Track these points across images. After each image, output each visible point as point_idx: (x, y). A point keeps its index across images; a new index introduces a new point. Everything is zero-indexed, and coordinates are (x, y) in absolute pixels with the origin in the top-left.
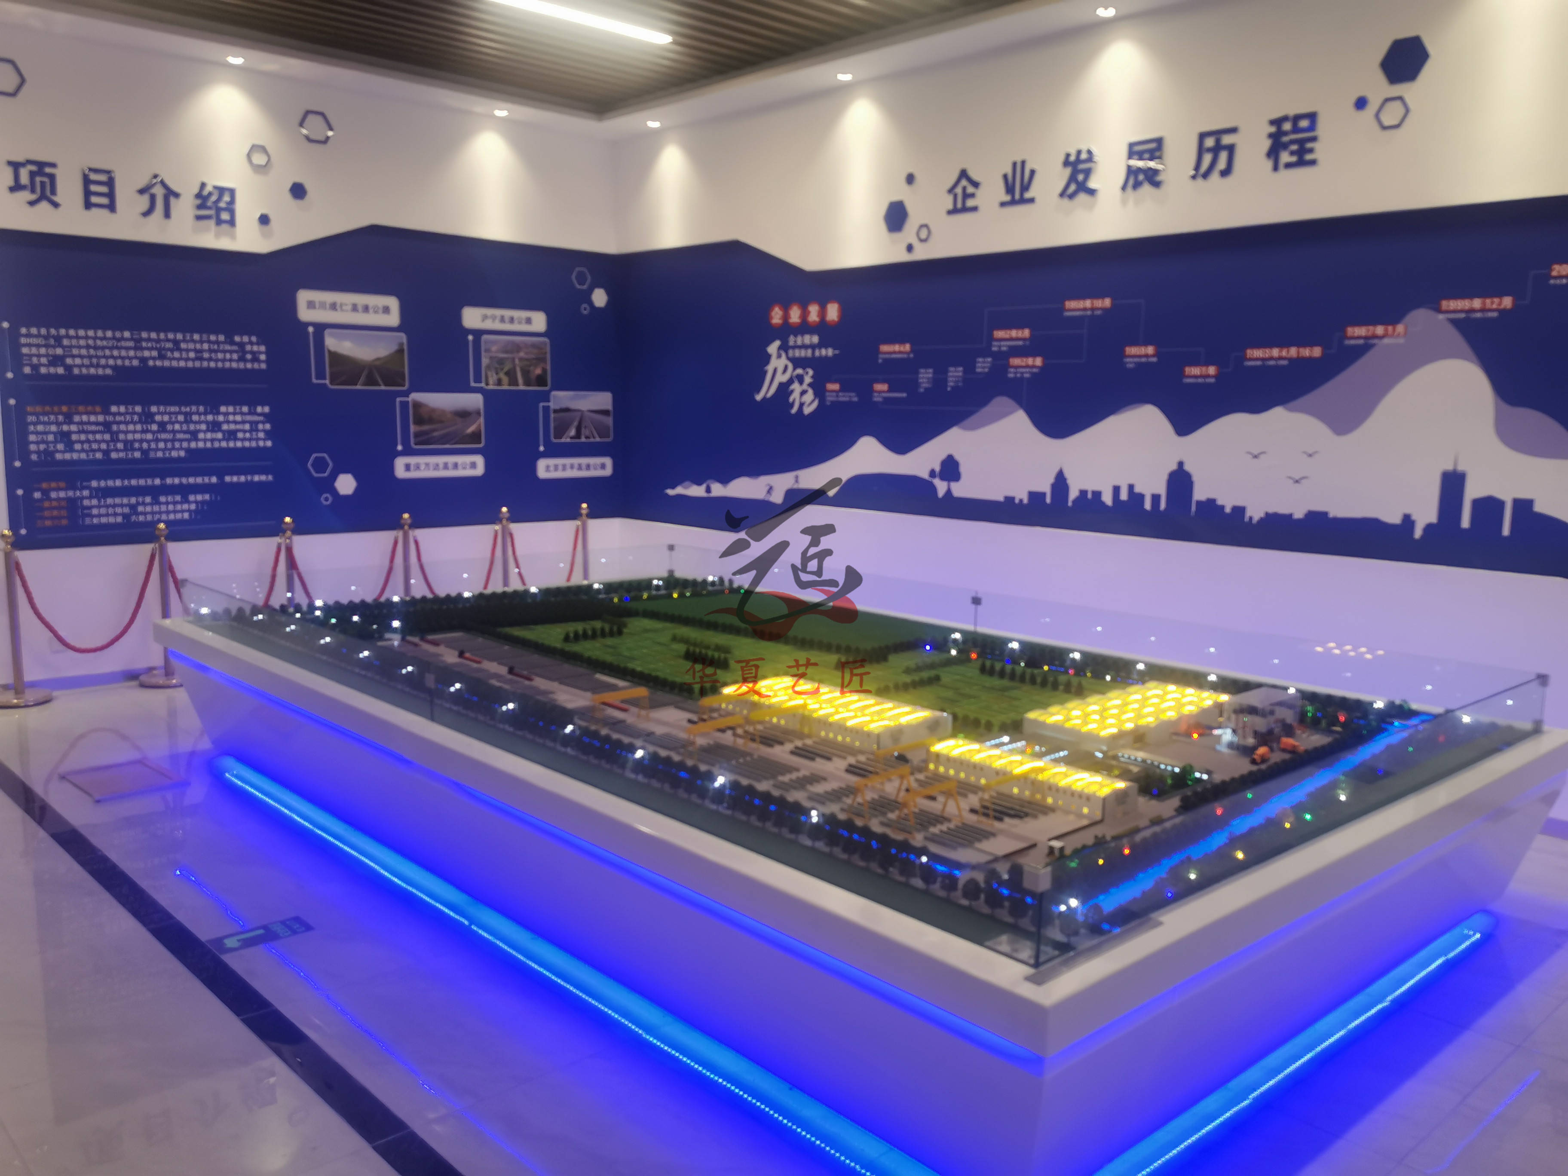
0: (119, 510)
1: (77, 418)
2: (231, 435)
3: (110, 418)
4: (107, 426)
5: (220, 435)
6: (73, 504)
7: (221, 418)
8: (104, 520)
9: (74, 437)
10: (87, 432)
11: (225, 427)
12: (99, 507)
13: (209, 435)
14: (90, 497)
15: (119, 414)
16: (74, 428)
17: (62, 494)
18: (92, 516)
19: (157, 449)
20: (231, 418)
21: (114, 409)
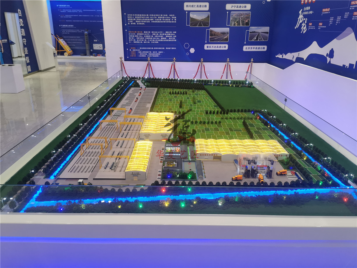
0: (145, 54)
1: (138, 34)
2: (168, 38)
3: (144, 34)
4: (143, 36)
5: (165, 38)
6: (137, 52)
7: (166, 34)
8: (142, 56)
9: (137, 38)
10: (139, 37)
11: (166, 36)
12: (141, 53)
13: (163, 38)
14: (140, 51)
15: (146, 33)
16: (137, 36)
17: (135, 50)
18: (140, 55)
19: (153, 41)
20: (168, 34)
21: (145, 32)
